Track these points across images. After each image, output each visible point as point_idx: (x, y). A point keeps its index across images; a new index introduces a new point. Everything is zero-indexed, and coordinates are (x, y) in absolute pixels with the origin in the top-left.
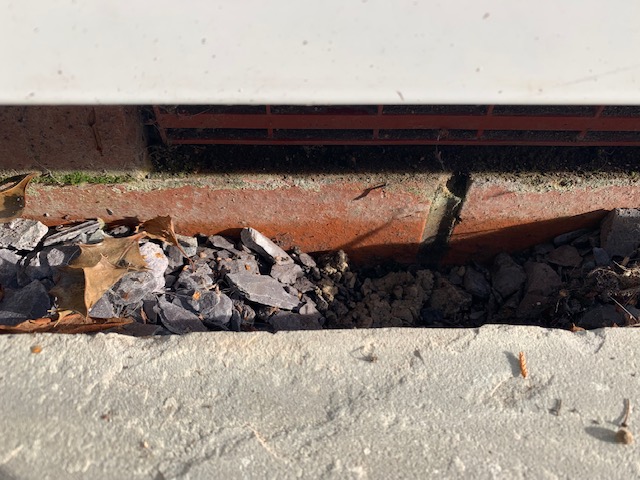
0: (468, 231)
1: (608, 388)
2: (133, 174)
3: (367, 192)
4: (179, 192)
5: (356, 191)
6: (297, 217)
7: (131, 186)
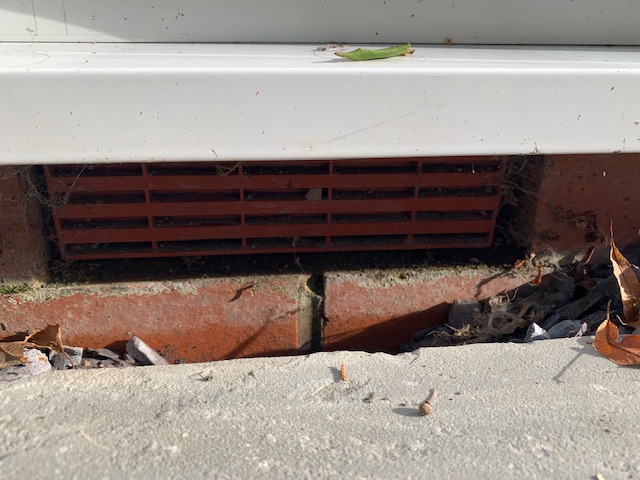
0: (337, 333)
1: (417, 384)
2: (29, 284)
3: (239, 293)
4: (70, 301)
5: (229, 293)
6: (179, 324)
7: (27, 297)
